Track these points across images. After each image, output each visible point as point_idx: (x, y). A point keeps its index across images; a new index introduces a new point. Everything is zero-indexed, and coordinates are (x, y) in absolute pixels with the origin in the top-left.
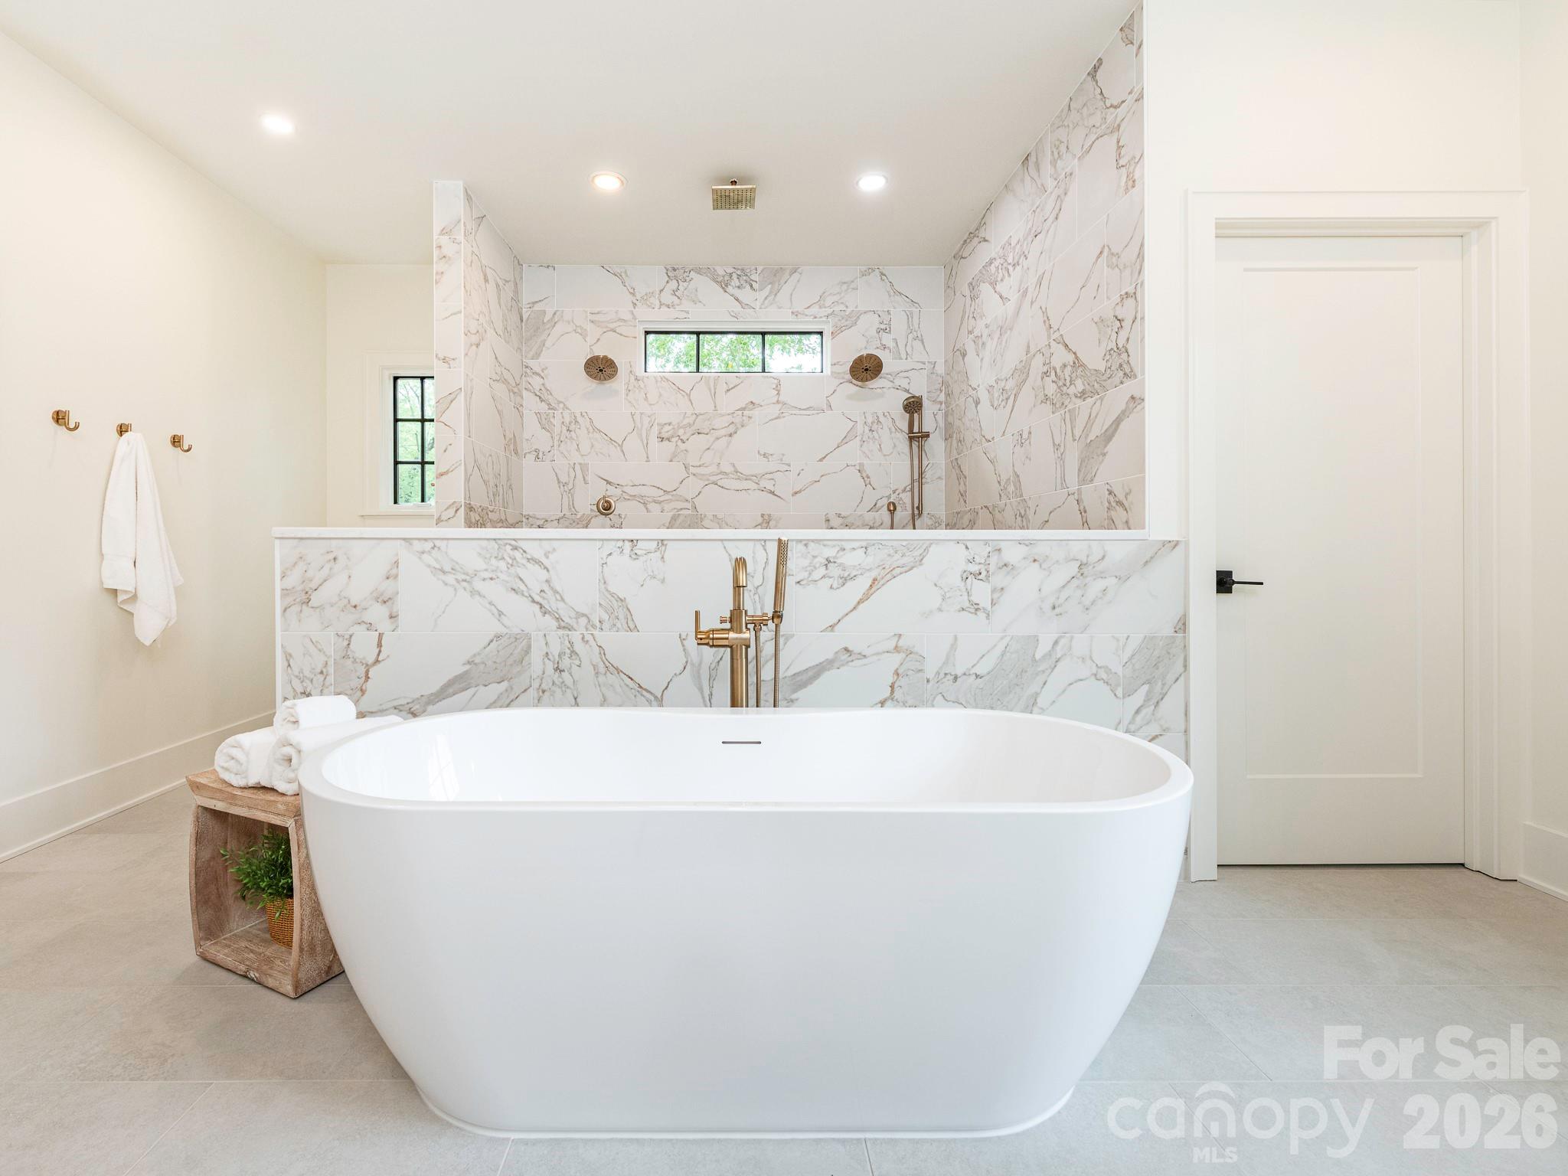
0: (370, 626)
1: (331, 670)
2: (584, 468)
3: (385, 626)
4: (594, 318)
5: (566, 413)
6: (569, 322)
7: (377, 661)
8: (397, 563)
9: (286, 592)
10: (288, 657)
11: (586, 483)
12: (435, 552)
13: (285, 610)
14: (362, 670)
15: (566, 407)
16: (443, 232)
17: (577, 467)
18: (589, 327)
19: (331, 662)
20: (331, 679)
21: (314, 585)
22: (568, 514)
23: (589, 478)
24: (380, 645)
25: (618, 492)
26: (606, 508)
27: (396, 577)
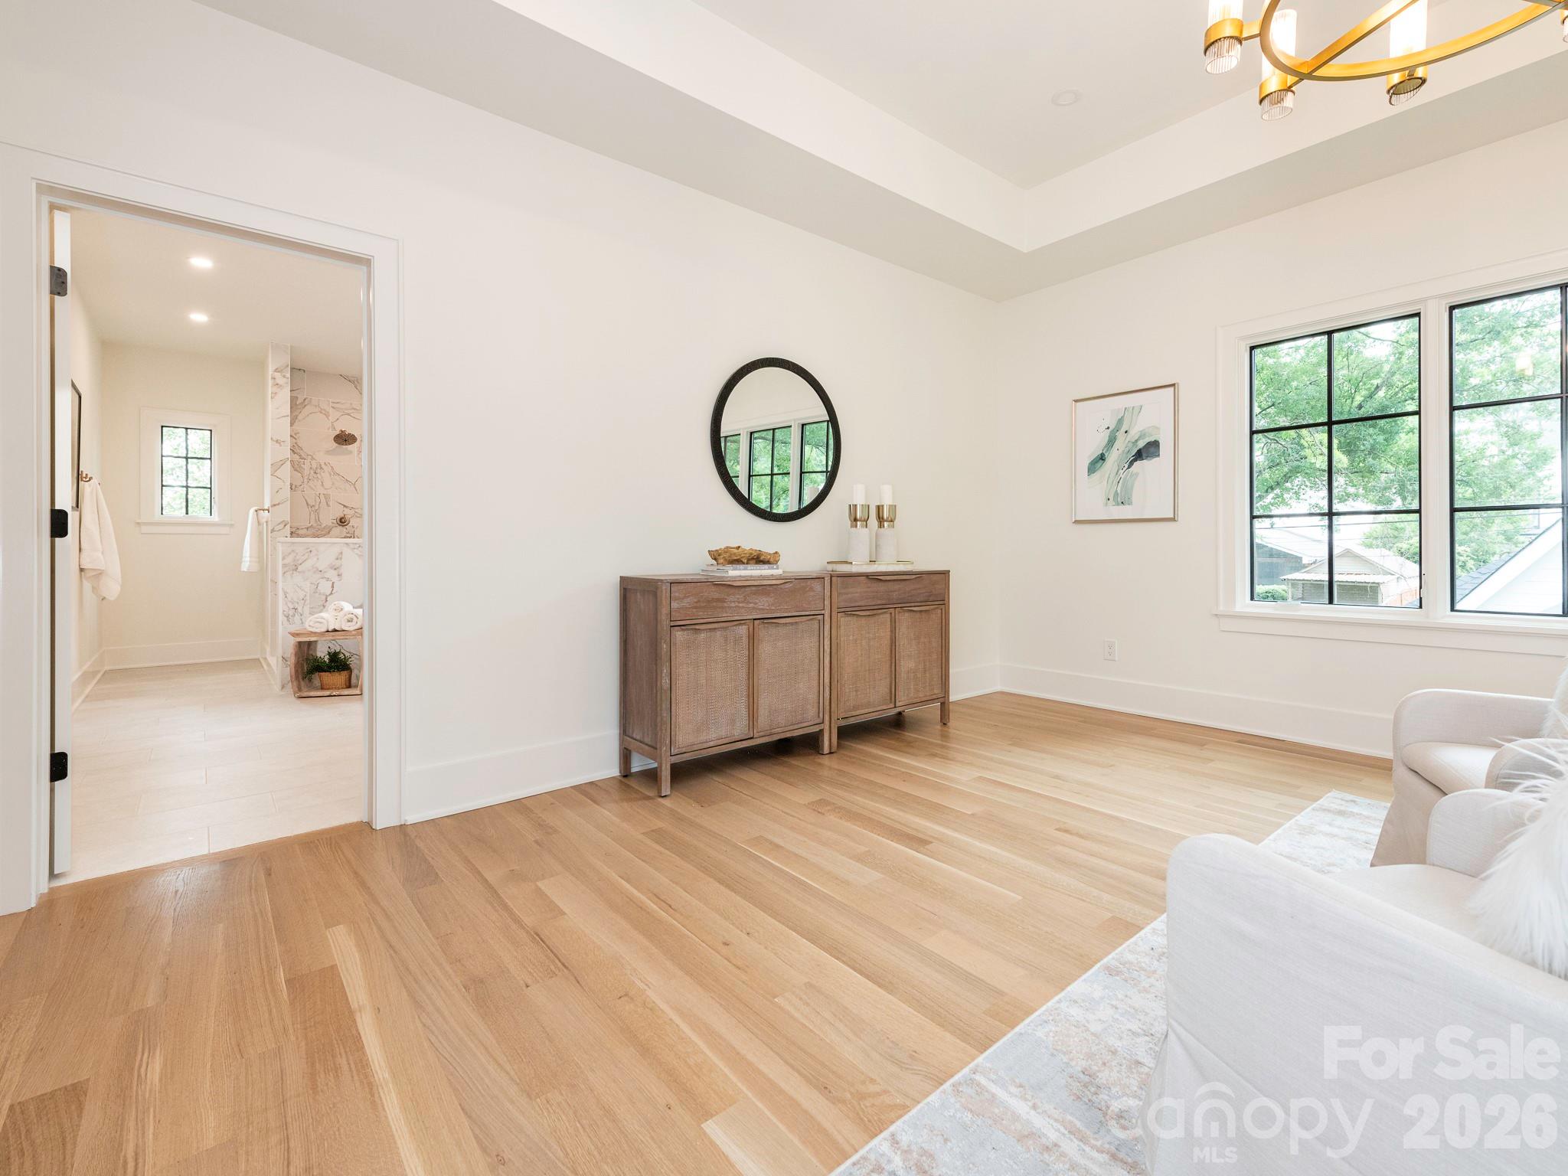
0: (328, 579)
1: (308, 598)
2: (327, 497)
3: (335, 579)
4: (334, 405)
5: (313, 462)
6: (316, 406)
7: (331, 594)
8: (341, 553)
9: (284, 566)
10: (285, 593)
11: (328, 505)
12: (360, 549)
13: (284, 573)
14: (324, 597)
15: (313, 459)
16: (276, 370)
17: (322, 497)
18: (331, 410)
19: (308, 595)
20: (308, 602)
21: (300, 562)
22: (315, 525)
23: (331, 503)
24: (333, 587)
25: (353, 512)
26: (342, 522)
27: (341, 558)
